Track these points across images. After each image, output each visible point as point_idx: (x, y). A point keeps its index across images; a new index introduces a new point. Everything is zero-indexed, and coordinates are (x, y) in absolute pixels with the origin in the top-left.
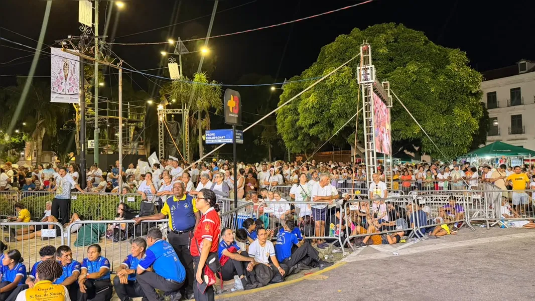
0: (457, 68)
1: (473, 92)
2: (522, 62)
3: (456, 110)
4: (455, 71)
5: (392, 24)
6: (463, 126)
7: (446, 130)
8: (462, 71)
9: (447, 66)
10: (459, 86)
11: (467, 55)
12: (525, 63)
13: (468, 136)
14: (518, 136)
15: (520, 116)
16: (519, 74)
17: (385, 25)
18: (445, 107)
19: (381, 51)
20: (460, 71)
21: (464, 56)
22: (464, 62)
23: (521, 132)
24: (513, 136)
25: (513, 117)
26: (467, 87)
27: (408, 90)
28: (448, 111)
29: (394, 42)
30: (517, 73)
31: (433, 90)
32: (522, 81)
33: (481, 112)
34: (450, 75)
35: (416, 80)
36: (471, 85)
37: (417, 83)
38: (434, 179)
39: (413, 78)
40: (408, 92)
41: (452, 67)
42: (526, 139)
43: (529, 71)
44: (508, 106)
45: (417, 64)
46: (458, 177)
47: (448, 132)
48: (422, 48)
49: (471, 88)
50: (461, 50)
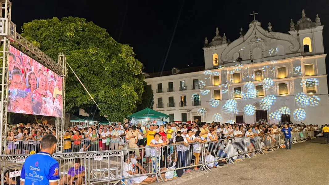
0: (126, 57)
1: (136, 74)
2: (174, 69)
3: (124, 86)
4: (124, 59)
5: (83, 19)
6: (128, 97)
7: (115, 99)
8: (129, 59)
9: (119, 54)
10: (126, 69)
11: (133, 50)
12: (175, 70)
13: (132, 104)
14: (172, 108)
15: (173, 97)
16: (172, 75)
17: (77, 19)
18: (116, 83)
19: (68, 34)
20: (128, 58)
21: (131, 50)
22: (131, 54)
23: (173, 106)
24: (170, 108)
25: (170, 98)
26: (132, 71)
27: (86, 66)
28: (118, 86)
29: (82, 31)
30: (172, 74)
31: (106, 69)
32: (174, 79)
33: (143, 89)
34: (120, 61)
35: (95, 61)
36: (135, 69)
37: (95, 63)
38: (98, 137)
39: (92, 58)
40: (85, 68)
41: (123, 55)
42: (176, 110)
43: (177, 74)
44: (167, 92)
45: (96, 49)
46: (116, 135)
47: (117, 100)
48: (103, 39)
49: (134, 72)
50: (130, 46)
